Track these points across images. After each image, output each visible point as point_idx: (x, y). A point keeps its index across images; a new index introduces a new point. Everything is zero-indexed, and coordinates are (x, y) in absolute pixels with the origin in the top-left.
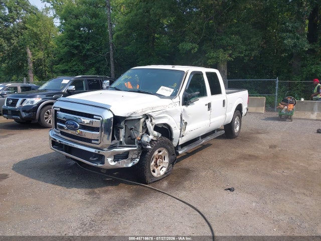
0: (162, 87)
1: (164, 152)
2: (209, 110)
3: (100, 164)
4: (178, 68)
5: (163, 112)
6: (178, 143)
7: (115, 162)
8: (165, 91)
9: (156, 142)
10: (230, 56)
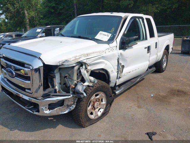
0: (101, 32)
1: (101, 95)
2: (148, 53)
3: (36, 112)
4: (115, 14)
5: (100, 58)
6: (116, 84)
7: (50, 110)
8: (103, 36)
9: (92, 88)
10: (157, 8)
